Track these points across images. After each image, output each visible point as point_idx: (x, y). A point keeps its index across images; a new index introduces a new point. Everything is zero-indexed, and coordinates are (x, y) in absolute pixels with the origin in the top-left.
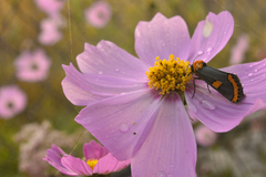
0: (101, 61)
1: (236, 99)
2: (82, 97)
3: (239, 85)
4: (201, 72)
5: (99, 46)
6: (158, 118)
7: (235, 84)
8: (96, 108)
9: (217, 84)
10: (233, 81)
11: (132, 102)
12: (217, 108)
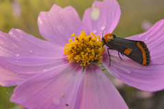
0: (16, 46)
1: (145, 62)
2: (9, 78)
3: (146, 50)
4: (113, 43)
5: (11, 33)
6: (84, 88)
7: (143, 50)
8: (27, 85)
9: (128, 51)
10: (141, 47)
11: (57, 76)
12: (132, 72)
